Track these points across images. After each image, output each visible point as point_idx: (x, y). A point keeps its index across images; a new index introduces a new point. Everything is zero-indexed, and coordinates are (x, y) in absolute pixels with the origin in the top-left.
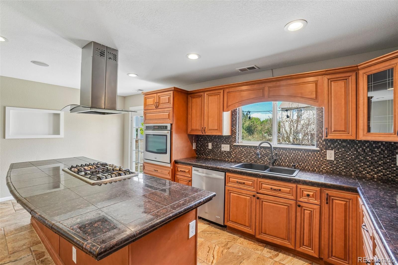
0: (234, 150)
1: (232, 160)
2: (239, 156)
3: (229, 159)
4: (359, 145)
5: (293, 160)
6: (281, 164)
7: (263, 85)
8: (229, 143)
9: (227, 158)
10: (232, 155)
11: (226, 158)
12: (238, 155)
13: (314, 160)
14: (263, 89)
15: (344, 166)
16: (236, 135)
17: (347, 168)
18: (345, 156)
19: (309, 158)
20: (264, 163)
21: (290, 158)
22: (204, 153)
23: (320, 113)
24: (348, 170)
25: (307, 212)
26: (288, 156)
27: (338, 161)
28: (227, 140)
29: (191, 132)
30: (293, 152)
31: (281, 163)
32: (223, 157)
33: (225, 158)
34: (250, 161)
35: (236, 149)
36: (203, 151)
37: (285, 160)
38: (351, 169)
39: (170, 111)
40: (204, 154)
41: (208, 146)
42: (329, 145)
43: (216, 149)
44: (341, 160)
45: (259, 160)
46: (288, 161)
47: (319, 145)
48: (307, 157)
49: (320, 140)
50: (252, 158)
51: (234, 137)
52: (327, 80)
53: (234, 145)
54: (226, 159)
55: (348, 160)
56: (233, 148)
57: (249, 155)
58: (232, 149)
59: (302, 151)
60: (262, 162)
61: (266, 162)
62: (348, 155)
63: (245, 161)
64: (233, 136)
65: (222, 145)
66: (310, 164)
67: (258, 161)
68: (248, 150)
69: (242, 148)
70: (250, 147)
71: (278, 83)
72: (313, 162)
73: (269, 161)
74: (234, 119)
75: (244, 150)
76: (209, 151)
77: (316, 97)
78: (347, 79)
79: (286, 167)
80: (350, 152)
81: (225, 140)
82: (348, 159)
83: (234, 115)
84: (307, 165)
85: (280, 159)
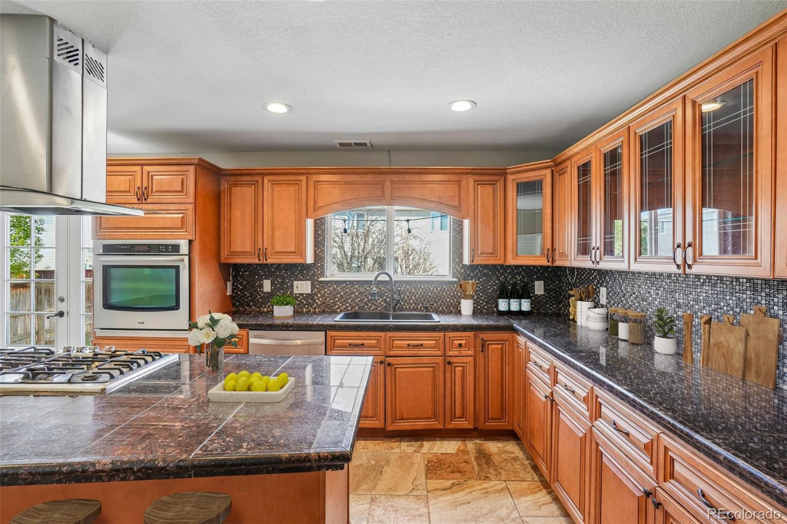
0: (321, 290)
1: (317, 310)
2: (331, 301)
3: (310, 308)
4: (501, 271)
5: (421, 299)
6: (404, 307)
7: (383, 177)
8: (310, 278)
9: (306, 306)
10: (317, 301)
11: (304, 306)
12: (328, 299)
13: (450, 297)
14: (382, 184)
15: (486, 301)
16: (323, 263)
17: (488, 303)
18: (486, 287)
19: (443, 294)
20: (377, 309)
21: (417, 296)
22: (253, 302)
23: (457, 227)
24: (490, 306)
25: (458, 370)
26: (413, 294)
27: (479, 294)
28: (305, 272)
29: (228, 258)
30: (421, 287)
31: (404, 305)
32: (297, 306)
33: (301, 308)
34: (352, 309)
35: (325, 288)
36: (250, 298)
37: (410, 300)
38: (493, 304)
39: (187, 210)
40: (251, 304)
41: (261, 286)
42: (468, 273)
43: (282, 291)
44: (483, 293)
45: (368, 305)
46: (413, 302)
47: (455, 274)
48: (441, 292)
49: (457, 267)
50: (355, 303)
51: (320, 266)
52: (473, 181)
53: (321, 282)
54: (304, 310)
55: (490, 293)
56: (317, 286)
57: (350, 298)
58: (317, 288)
59: (434, 284)
60: (373, 307)
61: (379, 307)
62: (490, 285)
63: (342, 308)
64: (318, 263)
65: (294, 282)
66: (444, 303)
67: (366, 307)
68: (348, 289)
69: (335, 287)
70: (351, 282)
71: (407, 177)
72: (448, 300)
73: (384, 305)
74: (320, 232)
75: (340, 289)
76: (264, 296)
77: (459, 205)
78: (494, 184)
79: (411, 311)
80: (492, 282)
81: (301, 272)
82: (490, 291)
83: (319, 226)
84: (441, 305)
85: (402, 300)
